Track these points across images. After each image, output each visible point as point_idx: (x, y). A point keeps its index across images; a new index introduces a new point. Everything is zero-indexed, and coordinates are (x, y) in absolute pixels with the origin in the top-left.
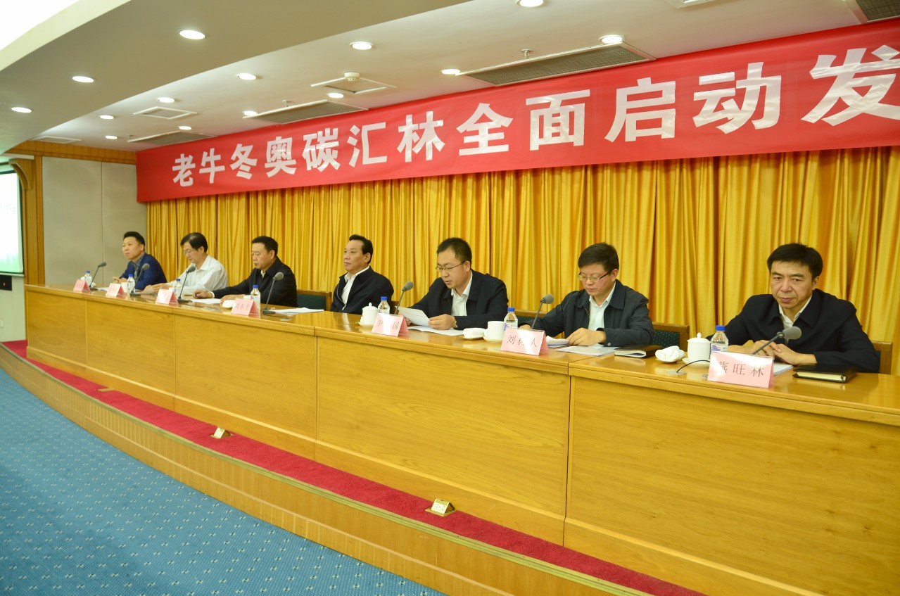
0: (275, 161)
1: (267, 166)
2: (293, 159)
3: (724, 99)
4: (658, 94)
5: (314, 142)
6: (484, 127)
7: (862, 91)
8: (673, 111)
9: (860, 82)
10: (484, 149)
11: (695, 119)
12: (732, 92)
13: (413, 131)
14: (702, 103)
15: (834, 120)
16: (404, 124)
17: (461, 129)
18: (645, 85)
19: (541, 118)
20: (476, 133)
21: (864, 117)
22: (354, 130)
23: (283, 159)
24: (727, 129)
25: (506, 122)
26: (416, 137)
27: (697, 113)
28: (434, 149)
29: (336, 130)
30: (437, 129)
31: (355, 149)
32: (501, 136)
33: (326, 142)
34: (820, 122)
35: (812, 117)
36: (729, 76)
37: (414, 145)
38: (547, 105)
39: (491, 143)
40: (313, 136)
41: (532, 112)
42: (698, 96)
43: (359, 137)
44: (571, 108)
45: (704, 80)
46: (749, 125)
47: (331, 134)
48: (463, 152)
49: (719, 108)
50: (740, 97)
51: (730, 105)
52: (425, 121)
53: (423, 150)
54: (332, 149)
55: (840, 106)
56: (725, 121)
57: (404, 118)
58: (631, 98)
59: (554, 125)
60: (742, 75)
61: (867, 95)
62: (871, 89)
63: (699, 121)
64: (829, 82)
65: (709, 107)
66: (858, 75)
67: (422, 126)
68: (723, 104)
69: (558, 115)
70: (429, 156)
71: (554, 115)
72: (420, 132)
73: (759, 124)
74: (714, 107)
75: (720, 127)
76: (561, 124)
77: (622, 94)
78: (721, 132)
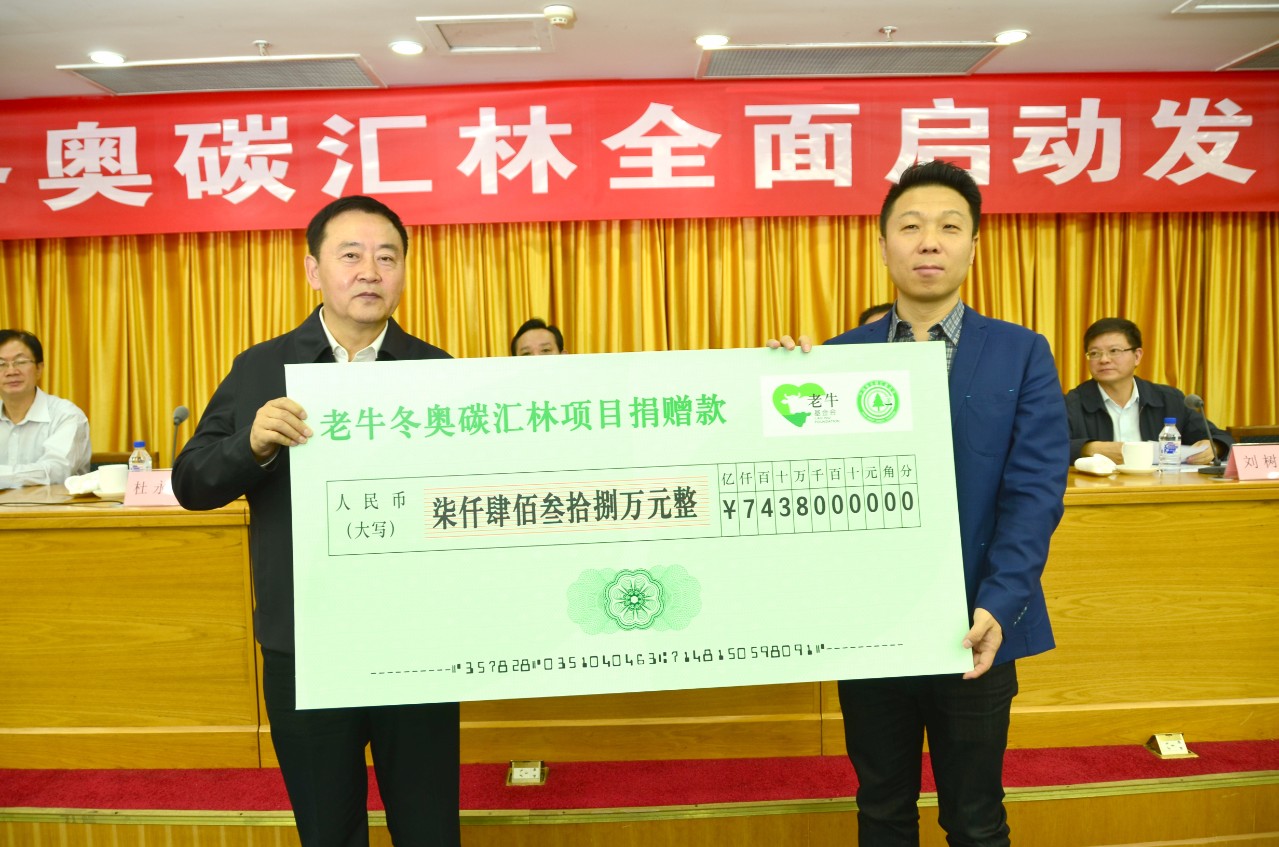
0: (80, 174)
1: (44, 184)
2: (141, 171)
3: (1052, 140)
4: (964, 123)
5: (211, 141)
6: (661, 146)
7: (1208, 147)
8: (986, 149)
9: (1206, 137)
10: (662, 179)
11: (1017, 162)
12: (1061, 132)
13: (498, 139)
14: (1024, 142)
15: (1181, 178)
16: (477, 123)
17: (613, 143)
18: (945, 108)
19: (776, 140)
20: (647, 152)
21: (1208, 179)
22: (338, 124)
23: (105, 172)
24: (1057, 178)
25: (710, 139)
26: (506, 151)
27: (1019, 154)
28: (552, 174)
29: (280, 123)
30: (557, 140)
31: (339, 162)
32: (699, 161)
33: (252, 143)
34: (1164, 180)
35: (1156, 172)
36: (1059, 111)
37: (501, 163)
38: (786, 120)
39: (677, 172)
40: (213, 128)
41: (758, 129)
42: (1019, 132)
43: (352, 138)
44: (829, 128)
45: (1027, 111)
46: (1083, 177)
47: (267, 126)
48: (617, 183)
49: (1047, 151)
50: (1072, 138)
51: (1062, 148)
52: (526, 121)
53: (527, 174)
54: (271, 158)
55: (1184, 163)
56: (1054, 168)
57: (476, 113)
58: (923, 124)
59: (799, 151)
60: (1074, 111)
61: (1212, 153)
62: (1216, 147)
63: (1023, 164)
64: (1172, 133)
65: (1034, 148)
66: (1202, 129)
67: (519, 130)
68: (1053, 146)
69: (806, 137)
70: (540, 186)
71: (798, 137)
72: (517, 143)
73: (1096, 176)
74: (1041, 148)
75: (1049, 176)
76: (811, 152)
77: (911, 116)
78: (1049, 183)
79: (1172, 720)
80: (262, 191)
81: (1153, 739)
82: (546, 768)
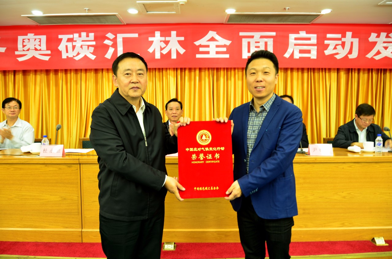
0: (28, 50)
1: (17, 53)
2: (47, 49)
3: (337, 45)
4: (309, 39)
5: (69, 40)
6: (212, 44)
7: (386, 48)
8: (316, 47)
9: (385, 45)
10: (212, 55)
11: (325, 52)
12: (340, 42)
13: (161, 41)
14: (328, 45)
15: (377, 58)
16: (154, 36)
17: (197, 43)
18: (303, 34)
19: (249, 43)
20: (208, 46)
21: (386, 58)
22: (110, 35)
23: (36, 49)
24: (338, 57)
25: (228, 43)
26: (163, 45)
27: (326, 49)
28: (178, 53)
29: (92, 35)
30: (179, 42)
31: (110, 48)
32: (224, 49)
33: (83, 41)
34: (372, 58)
35: (369, 56)
36: (339, 36)
37: (162, 49)
38: (252, 37)
39: (217, 53)
40: (71, 36)
41: (243, 39)
42: (326, 42)
43: (115, 40)
44: (266, 40)
45: (329, 36)
46: (346, 57)
47: (88, 36)
48: (198, 56)
49: (335, 48)
50: (343, 45)
51: (340, 47)
52: (170, 36)
53: (170, 53)
54: (89, 46)
55: (378, 53)
56: (337, 54)
57: (154, 33)
58: (296, 39)
59: (256, 47)
60: (344, 36)
61: (387, 50)
62: (389, 48)
63: (327, 52)
64: (375, 43)
65: (331, 47)
66: (384, 42)
67: (168, 39)
68: (337, 47)
69: (259, 42)
70: (174, 56)
71: (256, 42)
72: (167, 43)
73: (350, 57)
74: (333, 47)
75: (336, 56)
76: (260, 47)
77: (292, 36)
78: (336, 58)
79: (380, 233)
80: (86, 56)
81: (373, 239)
82: (175, 245)
